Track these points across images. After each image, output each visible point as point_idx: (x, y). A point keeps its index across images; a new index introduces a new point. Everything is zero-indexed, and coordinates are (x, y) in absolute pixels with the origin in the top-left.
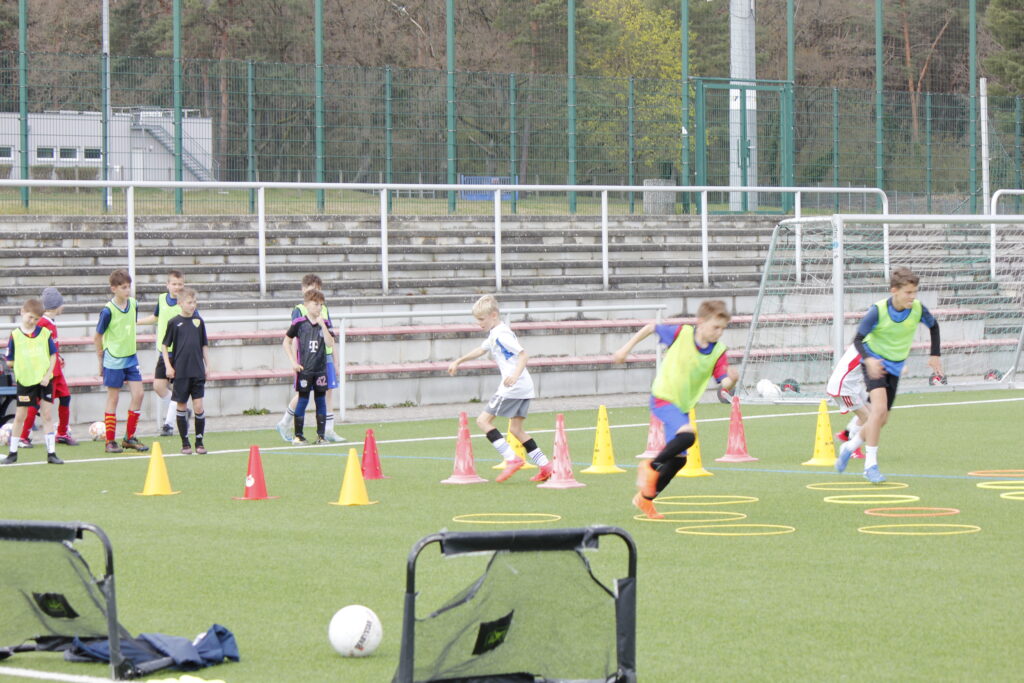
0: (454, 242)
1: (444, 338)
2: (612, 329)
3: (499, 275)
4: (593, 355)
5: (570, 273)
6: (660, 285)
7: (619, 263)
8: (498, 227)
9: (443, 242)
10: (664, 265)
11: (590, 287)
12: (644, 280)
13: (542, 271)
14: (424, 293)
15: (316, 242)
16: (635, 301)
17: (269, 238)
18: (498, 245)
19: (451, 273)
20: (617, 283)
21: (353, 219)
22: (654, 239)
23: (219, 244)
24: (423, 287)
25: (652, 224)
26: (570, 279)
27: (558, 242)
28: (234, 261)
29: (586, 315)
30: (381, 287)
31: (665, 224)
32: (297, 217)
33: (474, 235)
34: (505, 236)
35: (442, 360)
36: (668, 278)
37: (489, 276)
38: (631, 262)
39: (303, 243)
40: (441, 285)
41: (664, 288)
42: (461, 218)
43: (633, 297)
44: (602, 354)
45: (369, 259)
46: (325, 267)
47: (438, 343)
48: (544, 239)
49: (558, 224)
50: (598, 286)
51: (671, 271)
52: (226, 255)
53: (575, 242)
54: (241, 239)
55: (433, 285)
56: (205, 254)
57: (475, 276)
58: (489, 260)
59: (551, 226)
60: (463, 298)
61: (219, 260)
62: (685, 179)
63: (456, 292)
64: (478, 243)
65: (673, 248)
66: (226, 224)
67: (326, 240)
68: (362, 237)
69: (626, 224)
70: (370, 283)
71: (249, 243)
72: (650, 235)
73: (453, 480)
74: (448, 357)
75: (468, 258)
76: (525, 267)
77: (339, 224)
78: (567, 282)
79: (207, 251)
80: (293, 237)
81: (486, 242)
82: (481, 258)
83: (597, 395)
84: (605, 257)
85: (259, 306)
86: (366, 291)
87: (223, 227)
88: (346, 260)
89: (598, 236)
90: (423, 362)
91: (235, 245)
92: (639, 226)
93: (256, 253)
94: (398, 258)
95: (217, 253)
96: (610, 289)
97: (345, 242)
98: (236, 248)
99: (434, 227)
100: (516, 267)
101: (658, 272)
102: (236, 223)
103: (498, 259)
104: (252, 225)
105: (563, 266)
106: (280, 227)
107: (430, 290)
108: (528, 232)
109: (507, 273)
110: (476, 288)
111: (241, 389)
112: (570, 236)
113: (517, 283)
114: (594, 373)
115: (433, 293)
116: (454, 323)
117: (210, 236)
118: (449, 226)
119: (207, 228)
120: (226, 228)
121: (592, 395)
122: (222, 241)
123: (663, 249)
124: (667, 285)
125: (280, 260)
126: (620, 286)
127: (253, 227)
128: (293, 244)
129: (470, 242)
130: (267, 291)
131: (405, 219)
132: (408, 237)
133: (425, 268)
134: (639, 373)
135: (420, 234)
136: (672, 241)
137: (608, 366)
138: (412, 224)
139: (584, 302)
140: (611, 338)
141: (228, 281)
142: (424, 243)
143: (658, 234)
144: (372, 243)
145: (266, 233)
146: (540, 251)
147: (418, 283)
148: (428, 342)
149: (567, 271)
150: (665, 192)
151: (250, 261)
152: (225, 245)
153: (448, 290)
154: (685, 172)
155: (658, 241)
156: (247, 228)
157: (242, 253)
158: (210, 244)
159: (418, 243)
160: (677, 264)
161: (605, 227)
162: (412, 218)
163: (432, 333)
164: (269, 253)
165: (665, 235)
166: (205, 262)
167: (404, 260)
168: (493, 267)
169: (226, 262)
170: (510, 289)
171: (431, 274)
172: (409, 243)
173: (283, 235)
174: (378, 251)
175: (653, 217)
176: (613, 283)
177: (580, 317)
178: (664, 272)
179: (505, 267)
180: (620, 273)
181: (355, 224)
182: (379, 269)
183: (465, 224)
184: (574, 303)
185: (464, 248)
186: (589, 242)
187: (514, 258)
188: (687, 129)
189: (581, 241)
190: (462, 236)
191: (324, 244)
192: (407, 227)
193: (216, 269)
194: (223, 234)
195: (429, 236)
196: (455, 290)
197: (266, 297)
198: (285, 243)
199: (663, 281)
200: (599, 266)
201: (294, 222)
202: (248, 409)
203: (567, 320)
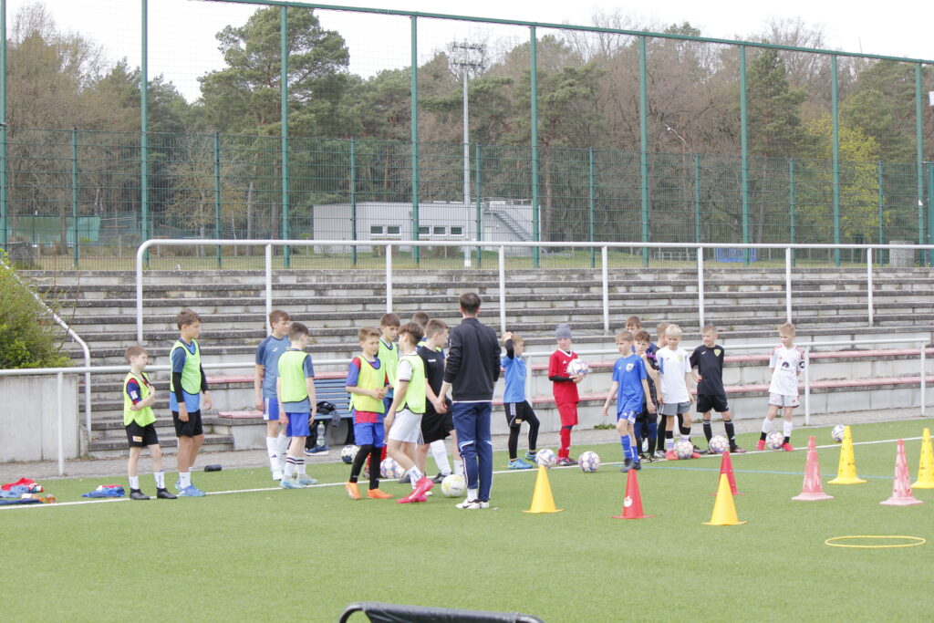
0: (752, 289)
1: (751, 366)
2: (880, 357)
3: (789, 314)
4: (865, 378)
5: (843, 313)
6: (911, 322)
7: (880, 305)
8: (788, 277)
9: (744, 290)
10: (913, 307)
11: (859, 324)
12: (900, 319)
13: (821, 312)
14: (732, 330)
15: (646, 290)
16: (895, 335)
17: (611, 286)
18: (789, 291)
19: (752, 314)
20: (879, 321)
21: (674, 271)
22: (904, 286)
23: (570, 291)
24: (731, 325)
25: (901, 275)
26: (844, 318)
27: (832, 289)
28: (582, 304)
29: (858, 347)
30: (699, 325)
31: (911, 274)
32: (630, 270)
33: (768, 283)
34: (794, 284)
35: (748, 384)
36: (918, 317)
37: (781, 315)
38: (889, 305)
39: (635, 290)
40: (745, 323)
41: (914, 324)
42: (757, 270)
43: (892, 332)
44: (873, 376)
45: (688, 303)
46: (654, 309)
47: (746, 370)
48: (821, 287)
49: (830, 275)
50: (865, 324)
51: (919, 311)
52: (576, 301)
53: (844, 289)
54: (587, 287)
55: (739, 323)
56: (559, 299)
57: (770, 315)
58: (779, 303)
59: (826, 277)
60: (763, 334)
61: (571, 304)
62: (921, 240)
63: (757, 329)
64: (771, 290)
65: (919, 294)
66: (575, 276)
67: (653, 288)
68: (681, 286)
69: (882, 275)
70: (689, 322)
71: (594, 291)
72: (900, 283)
73: (802, 497)
74: (753, 381)
75: (764, 302)
76: (809, 308)
77: (663, 275)
78: (841, 320)
79: (561, 297)
80: (628, 286)
81: (777, 289)
82: (774, 302)
83: (871, 410)
84: (870, 300)
85: (604, 341)
86: (687, 328)
87: (573, 278)
88: (670, 304)
89: (864, 284)
90: (734, 385)
91: (582, 292)
92: (891, 276)
93: (600, 299)
94: (710, 302)
95: (569, 299)
96: (874, 325)
97: (668, 290)
98: (584, 295)
99: (736, 277)
100: (802, 308)
101: (909, 312)
102: (583, 274)
103: (789, 302)
104: (595, 276)
105: (837, 308)
106: (617, 278)
107: (736, 327)
108: (809, 281)
109: (795, 313)
110: (772, 325)
111: (593, 408)
112: (841, 284)
113: (803, 321)
114: (868, 392)
115: (739, 329)
116: (757, 354)
117: (563, 285)
118: (748, 277)
119: (560, 279)
120: (575, 279)
121: (866, 411)
122: (572, 290)
123: (911, 294)
124: (917, 322)
125: (618, 304)
126: (882, 323)
127: (596, 278)
128: (628, 291)
129: (764, 289)
130: (610, 328)
131: (714, 271)
132: (717, 285)
133: (732, 310)
134: (902, 392)
135: (726, 283)
136: (917, 288)
137: (879, 387)
138: (719, 275)
139: (856, 336)
140: (879, 364)
141: (579, 321)
142: (729, 290)
143: (907, 282)
144: (690, 290)
145: (609, 283)
146: (820, 296)
147: (727, 322)
148: (738, 369)
149: (841, 312)
150: (906, 249)
151: (595, 305)
152: (574, 292)
153: (750, 327)
154: (921, 235)
155: (907, 288)
156: (592, 278)
157: (589, 299)
158: (562, 291)
159: (724, 290)
160: (923, 306)
161: (870, 277)
162: (720, 270)
163: (741, 362)
164: (610, 299)
165: (912, 283)
166: (560, 306)
167: (715, 304)
168: (784, 309)
169: (576, 306)
170: (798, 326)
171: (736, 314)
172: (718, 290)
173: (620, 284)
174: (695, 297)
175: (903, 269)
176: (876, 321)
177: (853, 348)
178: (913, 312)
179: (794, 309)
180: (881, 312)
181: (675, 276)
182: (696, 310)
183: (760, 275)
184: (849, 337)
185: (761, 294)
186: (855, 289)
187: (799, 301)
188: (922, 202)
189: (849, 288)
190: (758, 284)
191: (652, 291)
192: (715, 277)
193: (569, 311)
194: (574, 283)
195: (733, 285)
196: (756, 327)
197: (609, 334)
198: (621, 291)
199: (913, 319)
200: (866, 307)
201: (628, 274)
202: (598, 425)
203: (843, 350)
